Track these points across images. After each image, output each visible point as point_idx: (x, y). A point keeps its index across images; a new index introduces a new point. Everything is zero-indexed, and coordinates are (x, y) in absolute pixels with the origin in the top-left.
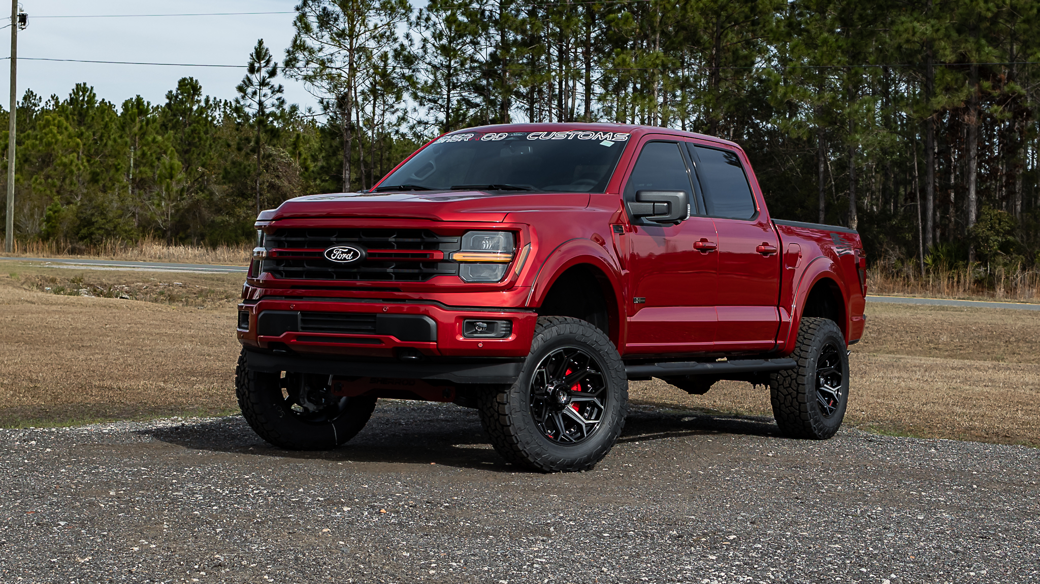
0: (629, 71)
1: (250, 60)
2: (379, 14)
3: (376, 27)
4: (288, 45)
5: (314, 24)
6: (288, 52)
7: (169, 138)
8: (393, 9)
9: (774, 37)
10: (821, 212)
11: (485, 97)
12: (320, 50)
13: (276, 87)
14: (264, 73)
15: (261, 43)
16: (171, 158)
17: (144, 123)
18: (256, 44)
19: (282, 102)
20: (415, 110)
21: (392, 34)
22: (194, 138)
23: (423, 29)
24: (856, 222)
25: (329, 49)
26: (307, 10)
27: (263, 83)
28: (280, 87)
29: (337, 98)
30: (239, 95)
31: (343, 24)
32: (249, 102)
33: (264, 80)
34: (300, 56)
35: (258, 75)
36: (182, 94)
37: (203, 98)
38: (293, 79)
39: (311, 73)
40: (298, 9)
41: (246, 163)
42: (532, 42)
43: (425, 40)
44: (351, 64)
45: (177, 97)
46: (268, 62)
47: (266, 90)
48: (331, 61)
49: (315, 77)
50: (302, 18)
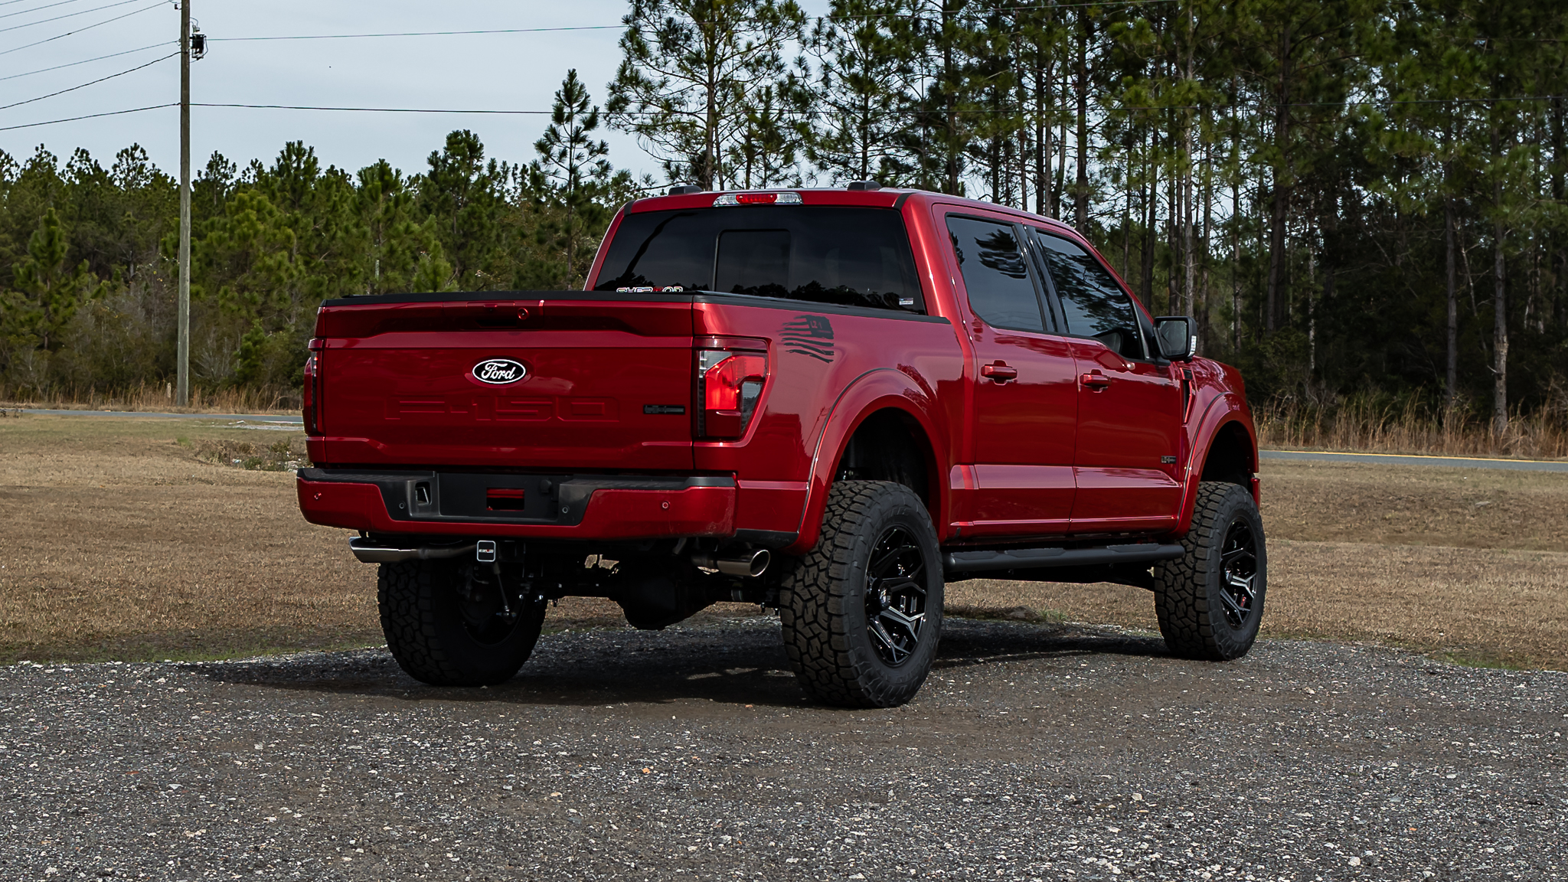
0: (1145, 111)
1: (555, 102)
2: (755, 29)
3: (749, 47)
4: (613, 77)
5: (654, 47)
6: (612, 88)
7: (430, 227)
8: (776, 20)
9: (1374, 54)
10: (1451, 331)
11: (921, 155)
12: (663, 84)
13: (597, 144)
14: (577, 122)
15: (572, 75)
16: (434, 258)
17: (391, 204)
18: (565, 77)
19: (605, 168)
20: (812, 176)
21: (775, 58)
22: (472, 225)
23: (824, 49)
24: (1506, 345)
25: (677, 84)
26: (642, 22)
27: (576, 138)
28: (603, 145)
29: (692, 160)
30: (539, 157)
31: (698, 44)
32: (554, 167)
33: (578, 132)
34: (630, 94)
35: (568, 126)
36: (453, 156)
37: (485, 163)
38: (621, 131)
39: (648, 121)
40: (627, 21)
41: (551, 263)
42: (994, 69)
43: (827, 67)
44: (710, 107)
45: (445, 161)
46: (583, 106)
47: (580, 149)
48: (681, 103)
49: (654, 127)
50: (634, 35)
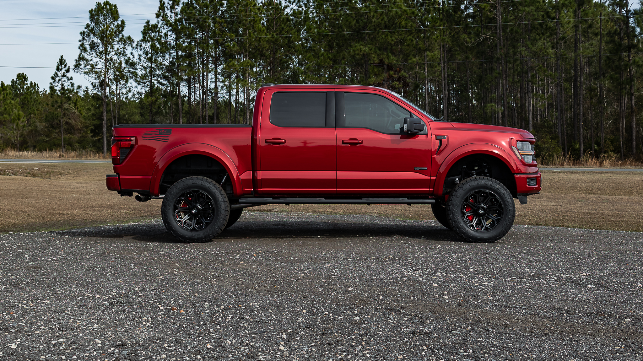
0: (235, 69)
1: (57, 65)
2: (119, 44)
3: (118, 49)
4: (77, 58)
5: (88, 49)
6: (76, 61)
7: (17, 102)
8: (125, 41)
9: (301, 53)
11: (169, 80)
12: (91, 60)
13: (70, 77)
14: (63, 70)
15: (62, 57)
16: (18, 111)
17: (5, 95)
18: (60, 58)
19: (72, 85)
20: (136, 87)
21: (124, 52)
22: (25, 101)
23: (139, 50)
25: (95, 60)
26: (85, 41)
27: (64, 76)
28: (71, 77)
29: (99, 82)
30: (52, 81)
31: (101, 48)
32: (57, 84)
33: (64, 73)
34: (82, 63)
35: (61, 72)
36: (19, 80)
37: (29, 83)
38: (79, 73)
39: (87, 71)
40: (80, 41)
41: (56, 112)
42: (190, 56)
43: (140, 55)
44: (106, 66)
45: (16, 82)
46: (65, 66)
47: (65, 79)
48: (96, 65)
49: (89, 72)
50: (82, 45)
